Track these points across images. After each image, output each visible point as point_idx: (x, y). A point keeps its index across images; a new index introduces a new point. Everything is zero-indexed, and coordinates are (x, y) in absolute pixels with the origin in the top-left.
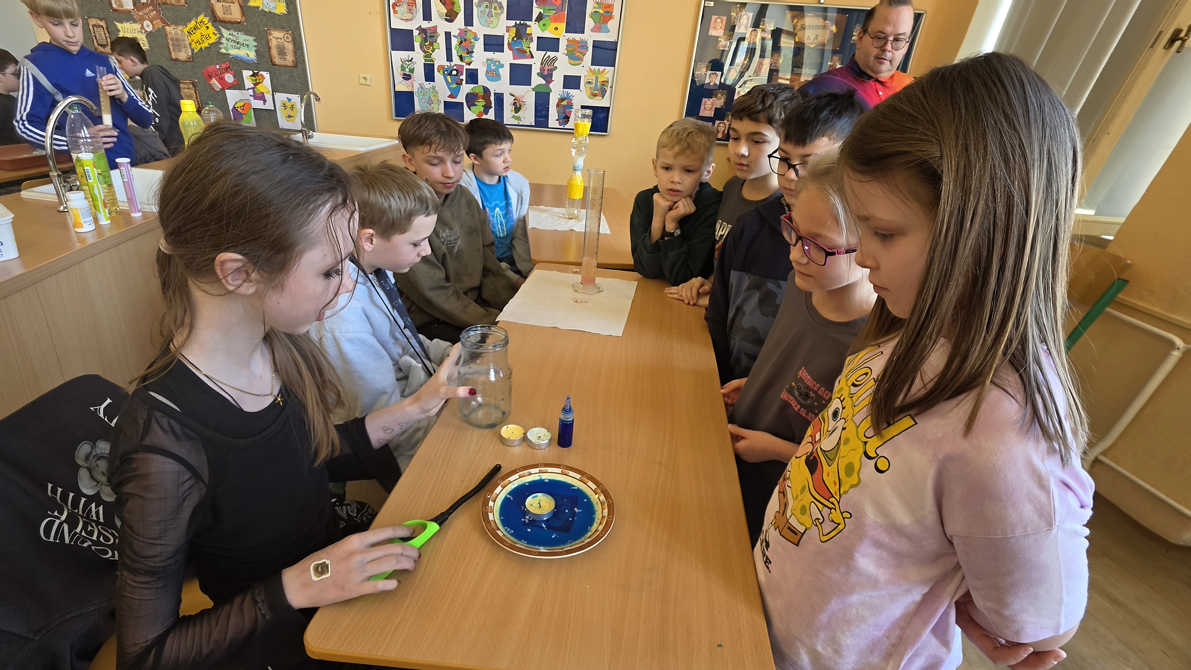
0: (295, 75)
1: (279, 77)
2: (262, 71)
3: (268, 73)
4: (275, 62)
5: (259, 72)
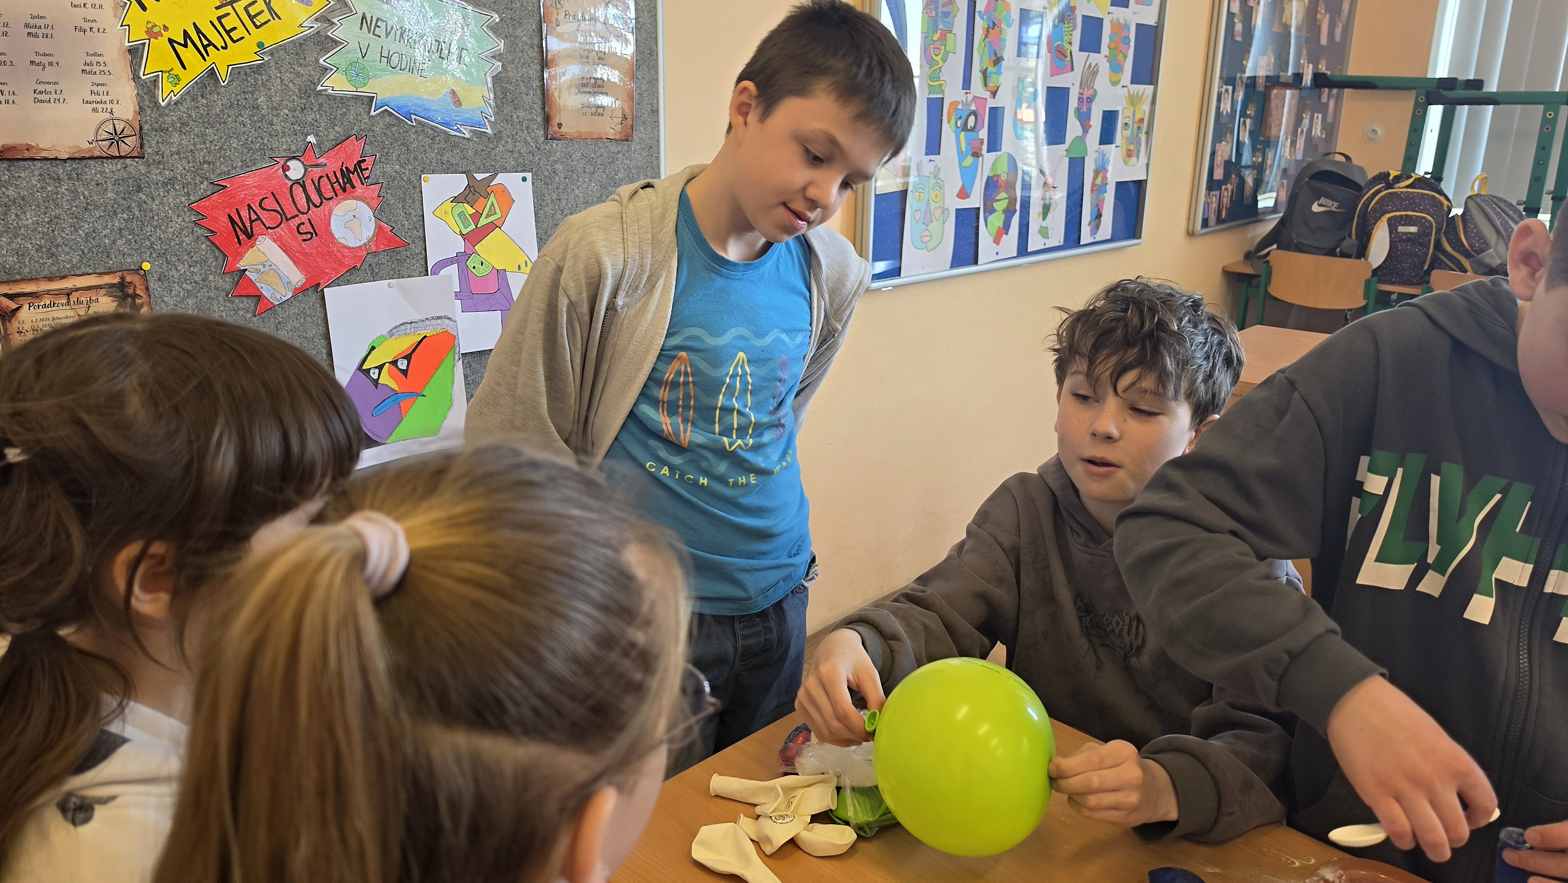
1: (565, 189)
2: (505, 170)
3: (528, 175)
4: (560, 125)
5: (492, 178)
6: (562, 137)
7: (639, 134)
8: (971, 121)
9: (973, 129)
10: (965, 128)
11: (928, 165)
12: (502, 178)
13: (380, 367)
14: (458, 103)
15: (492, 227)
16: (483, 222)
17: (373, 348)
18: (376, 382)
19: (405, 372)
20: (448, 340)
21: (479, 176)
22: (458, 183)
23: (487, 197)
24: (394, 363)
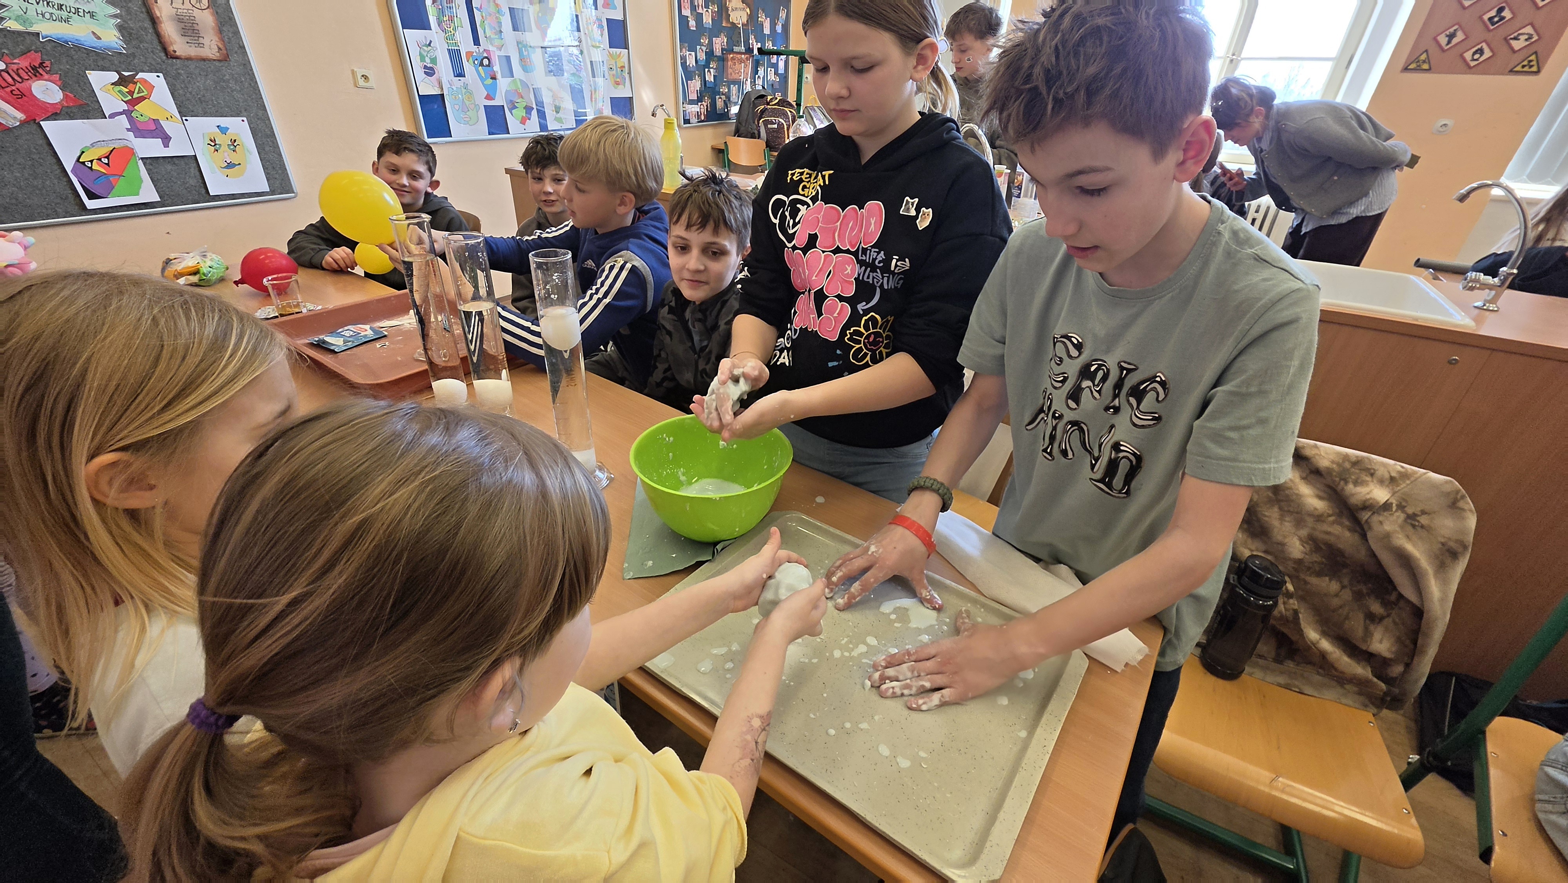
0: (227, 78)
1: (189, 82)
2: (143, 71)
3: (161, 75)
4: (175, 52)
5: (137, 74)
6: (177, 58)
7: (234, 58)
8: (486, 62)
9: (489, 66)
10: (481, 64)
11: (458, 82)
12: (141, 75)
13: (91, 161)
14: (99, 38)
15: (143, 99)
16: (135, 96)
17: (83, 152)
18: (91, 168)
19: (108, 164)
20: (129, 152)
21: (126, 74)
22: (115, 77)
23: (135, 83)
24: (99, 159)
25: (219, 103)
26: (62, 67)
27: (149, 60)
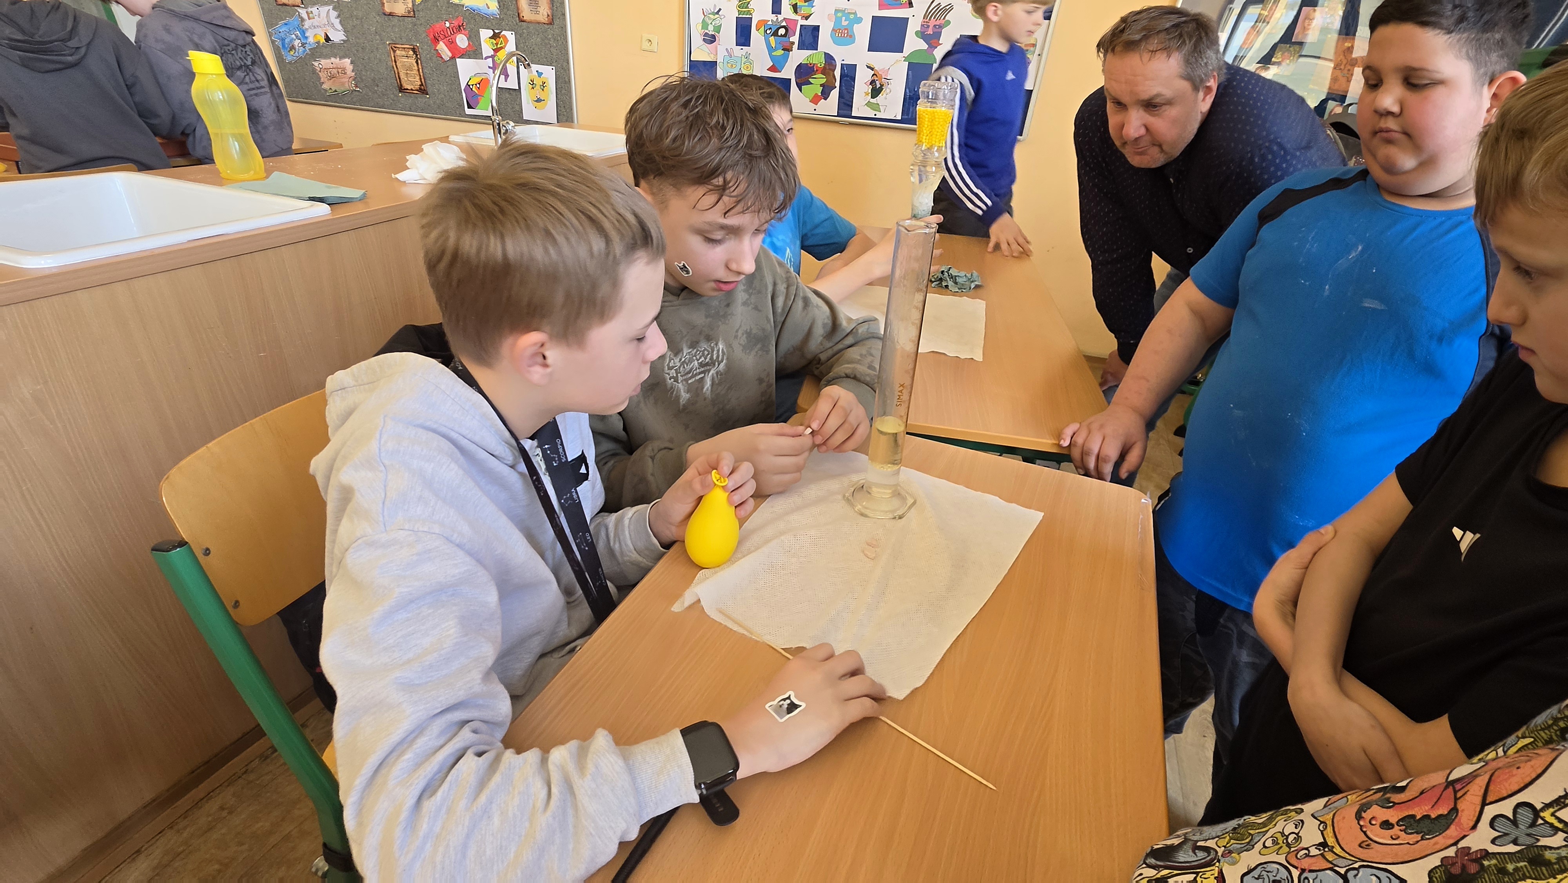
0: (550, 36)
1: (526, 40)
2: (505, 30)
3: (513, 33)
4: (523, 17)
5: (501, 32)
6: (524, 21)
7: (557, 22)
8: (782, 32)
9: (785, 35)
10: (775, 34)
11: (739, 51)
12: (504, 33)
13: (473, 85)
14: (489, 8)
15: (501, 48)
16: (499, 46)
17: (471, 79)
18: (472, 89)
19: (479, 88)
21: (497, 31)
22: (491, 33)
23: (500, 38)
24: (477, 84)
25: (541, 55)
26: (471, 26)
27: (510, 23)
